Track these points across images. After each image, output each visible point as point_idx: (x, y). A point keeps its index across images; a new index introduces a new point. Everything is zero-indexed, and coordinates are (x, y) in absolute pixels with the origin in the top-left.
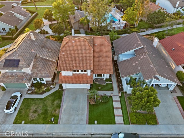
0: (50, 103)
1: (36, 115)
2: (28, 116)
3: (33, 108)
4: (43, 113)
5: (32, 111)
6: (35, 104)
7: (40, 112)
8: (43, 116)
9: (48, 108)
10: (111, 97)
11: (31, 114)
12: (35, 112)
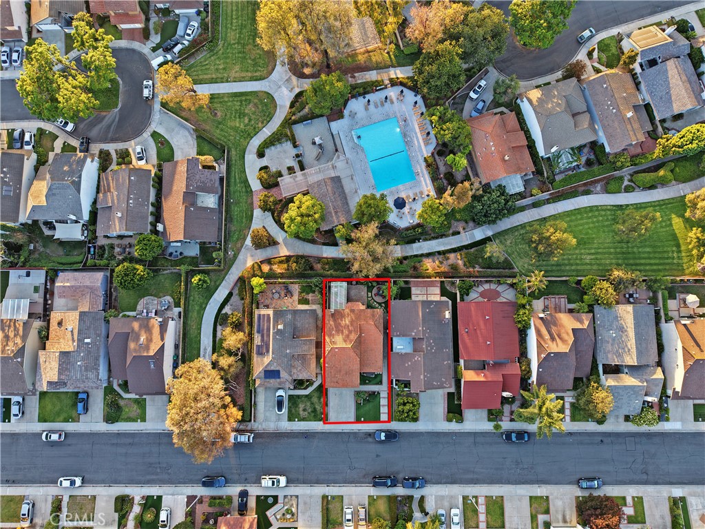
0: (317, 401)
1: (306, 413)
2: (299, 414)
3: (301, 406)
4: (312, 412)
5: (301, 409)
6: (302, 401)
7: (310, 411)
8: (313, 414)
9: (317, 407)
10: (379, 393)
11: (301, 413)
12: (304, 410)
